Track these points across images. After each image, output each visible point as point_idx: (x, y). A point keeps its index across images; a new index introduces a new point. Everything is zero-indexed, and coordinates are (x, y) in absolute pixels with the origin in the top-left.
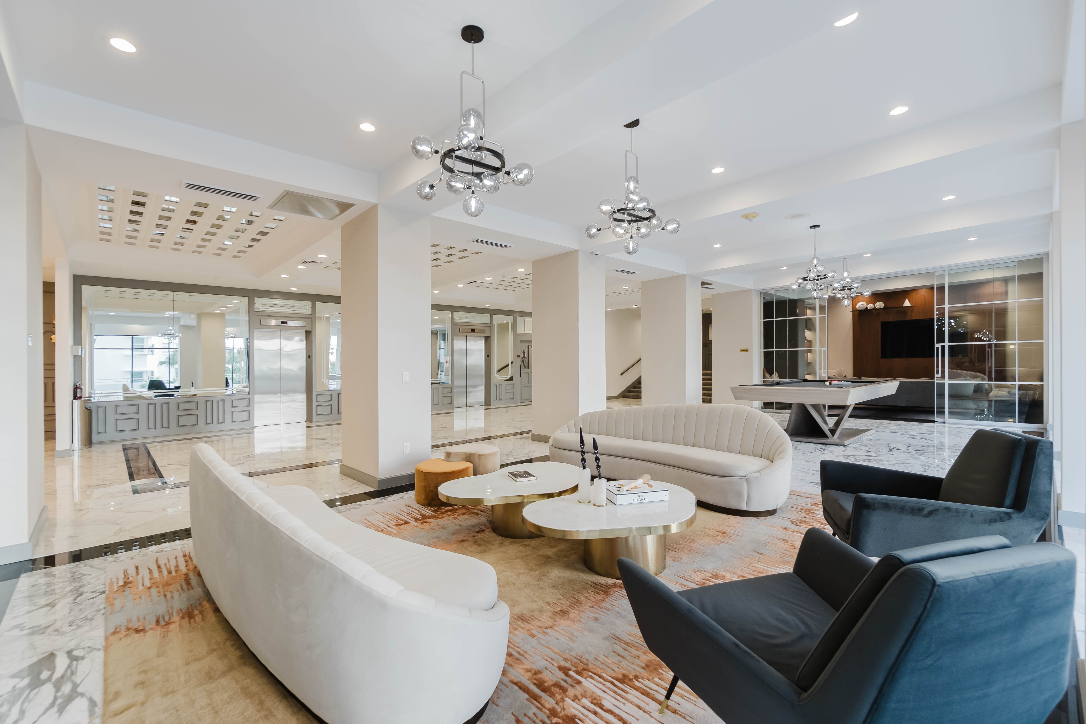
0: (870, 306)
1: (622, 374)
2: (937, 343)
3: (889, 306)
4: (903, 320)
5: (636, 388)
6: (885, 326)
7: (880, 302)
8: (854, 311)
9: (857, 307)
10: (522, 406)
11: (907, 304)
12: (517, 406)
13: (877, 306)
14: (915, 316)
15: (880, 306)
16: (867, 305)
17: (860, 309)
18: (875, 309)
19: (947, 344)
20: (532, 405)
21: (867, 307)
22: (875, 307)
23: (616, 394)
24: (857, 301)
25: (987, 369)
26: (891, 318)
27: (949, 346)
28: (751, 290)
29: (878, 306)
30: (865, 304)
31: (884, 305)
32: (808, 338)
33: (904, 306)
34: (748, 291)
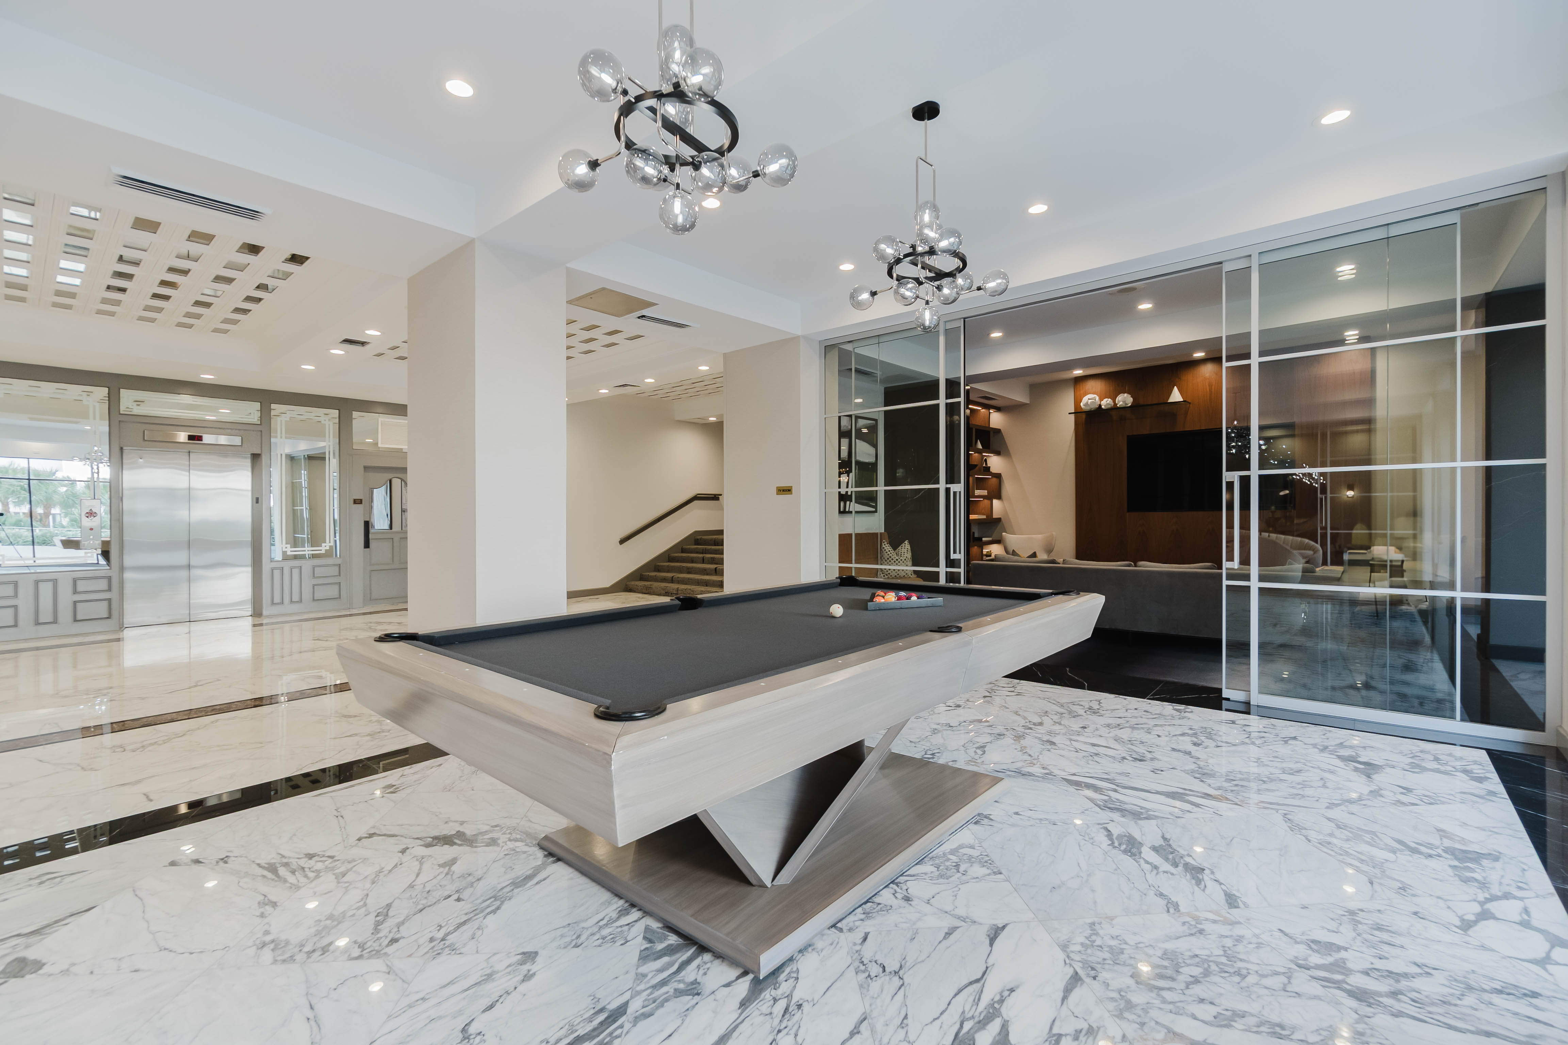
0: (1106, 403)
1: (622, 541)
2: (1227, 470)
3: (1142, 402)
4: (1168, 431)
5: (659, 571)
6: (1136, 444)
7: (1126, 395)
8: (1078, 412)
9: (1082, 404)
10: (371, 613)
11: (1176, 396)
12: (351, 615)
13: (1119, 401)
14: (1192, 423)
15: (1124, 402)
16: (1101, 400)
17: (1087, 409)
18: (1115, 408)
19: (1255, 473)
20: (406, 609)
21: (1100, 406)
22: (1115, 404)
23: (608, 584)
24: (1082, 392)
25: (1319, 531)
26: (1146, 427)
27: (1260, 477)
28: (798, 337)
29: (1121, 403)
30: (1097, 398)
31: (1132, 399)
32: (993, 470)
33: (1171, 400)
34: (792, 342)
